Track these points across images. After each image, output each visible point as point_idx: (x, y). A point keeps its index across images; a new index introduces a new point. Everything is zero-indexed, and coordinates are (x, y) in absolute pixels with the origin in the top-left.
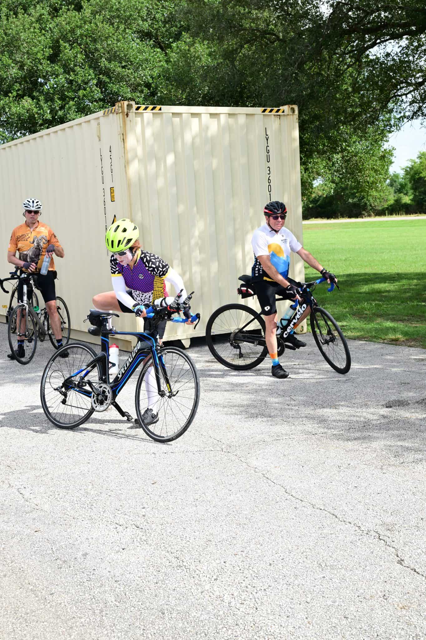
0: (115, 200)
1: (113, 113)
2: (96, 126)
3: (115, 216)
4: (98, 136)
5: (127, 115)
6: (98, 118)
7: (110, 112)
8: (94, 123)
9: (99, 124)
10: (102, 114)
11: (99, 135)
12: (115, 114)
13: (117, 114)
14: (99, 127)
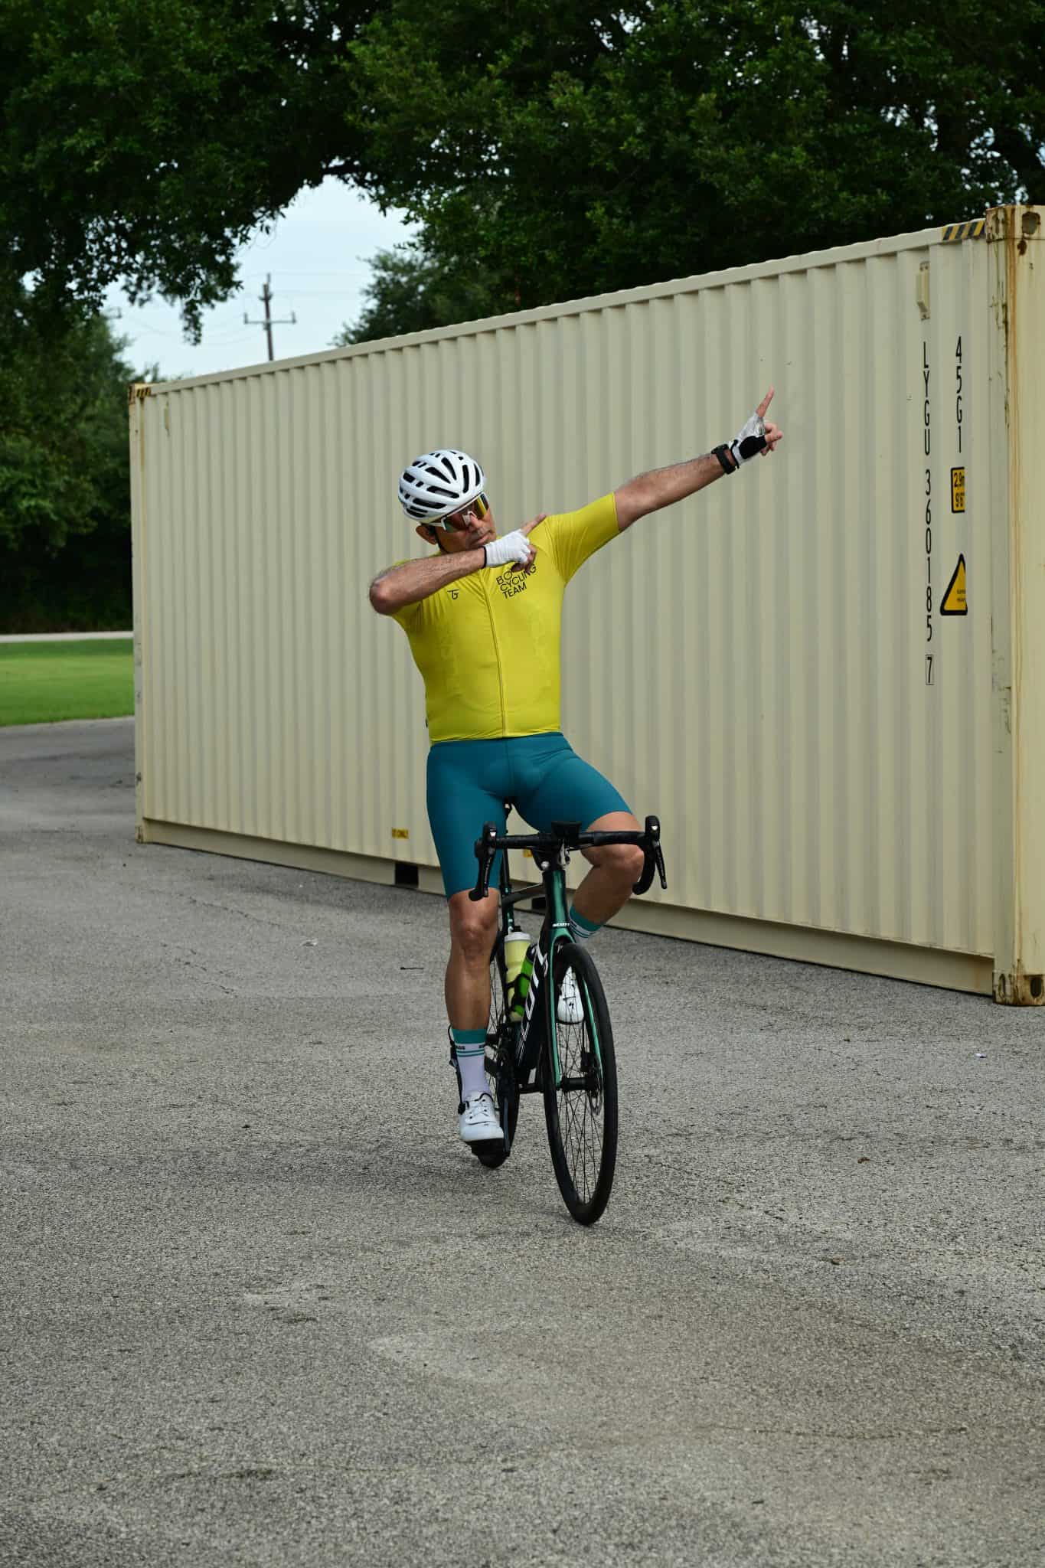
0: (966, 507)
1: (976, 238)
2: (918, 271)
3: (961, 558)
4: (921, 305)
5: (1022, 248)
6: (924, 249)
7: (965, 233)
8: (909, 264)
9: (924, 266)
10: (940, 240)
11: (923, 300)
12: (982, 243)
13: (989, 242)
14: (928, 277)
